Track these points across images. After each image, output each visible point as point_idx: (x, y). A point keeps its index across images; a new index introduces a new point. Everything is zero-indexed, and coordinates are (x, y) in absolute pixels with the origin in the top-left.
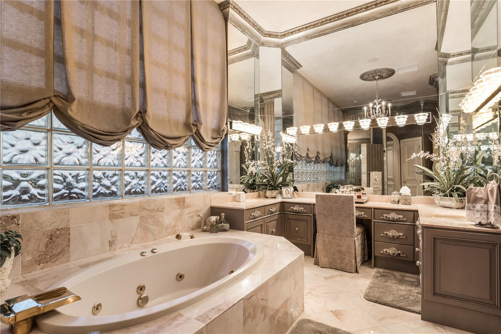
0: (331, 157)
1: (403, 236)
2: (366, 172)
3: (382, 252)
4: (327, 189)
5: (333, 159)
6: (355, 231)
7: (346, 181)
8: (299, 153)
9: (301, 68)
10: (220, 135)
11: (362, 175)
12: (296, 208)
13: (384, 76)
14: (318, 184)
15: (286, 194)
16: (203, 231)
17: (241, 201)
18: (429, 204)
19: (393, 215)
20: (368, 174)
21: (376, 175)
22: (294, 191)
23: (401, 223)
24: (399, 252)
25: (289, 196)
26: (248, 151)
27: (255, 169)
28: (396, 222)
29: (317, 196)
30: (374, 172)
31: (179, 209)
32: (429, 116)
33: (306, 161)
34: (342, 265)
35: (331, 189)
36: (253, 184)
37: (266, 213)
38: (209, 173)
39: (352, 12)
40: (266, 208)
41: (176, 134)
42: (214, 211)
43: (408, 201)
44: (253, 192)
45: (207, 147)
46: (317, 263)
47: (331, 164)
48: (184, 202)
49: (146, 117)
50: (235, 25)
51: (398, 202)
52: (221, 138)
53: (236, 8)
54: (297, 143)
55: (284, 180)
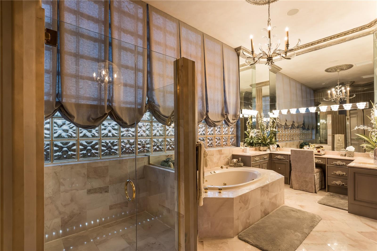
0: (304, 124)
1: (346, 174)
2: (331, 135)
3: (332, 183)
4: (300, 146)
5: (305, 125)
6: (314, 170)
7: (316, 140)
8: (280, 123)
9: (282, 70)
10: (236, 118)
11: (328, 136)
12: (278, 157)
13: (344, 69)
14: (294, 142)
15: (273, 149)
16: (230, 166)
17: (247, 152)
18: (367, 157)
19: (339, 163)
20: (333, 136)
21: (339, 137)
22: (277, 147)
23: (344, 167)
24: (343, 183)
25: (274, 150)
26: (249, 124)
27: (254, 134)
28: (341, 167)
29: (292, 151)
30: (337, 135)
31: (219, 155)
32: (367, 104)
33: (284, 127)
34: (306, 188)
35: (304, 146)
36: (252, 143)
37: (262, 159)
38: (230, 137)
39: (315, 43)
40: (262, 156)
41: (219, 120)
42: (234, 157)
43: (352, 155)
44: (252, 147)
45: (231, 124)
46: (291, 187)
47: (304, 128)
48: (221, 151)
49: (208, 114)
50: (243, 57)
51: (345, 155)
52: (237, 119)
53: (244, 50)
54: (279, 117)
55: (271, 141)
